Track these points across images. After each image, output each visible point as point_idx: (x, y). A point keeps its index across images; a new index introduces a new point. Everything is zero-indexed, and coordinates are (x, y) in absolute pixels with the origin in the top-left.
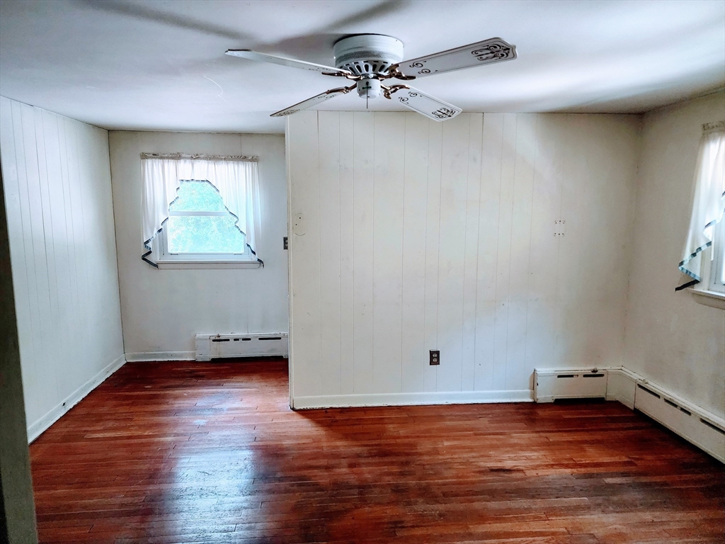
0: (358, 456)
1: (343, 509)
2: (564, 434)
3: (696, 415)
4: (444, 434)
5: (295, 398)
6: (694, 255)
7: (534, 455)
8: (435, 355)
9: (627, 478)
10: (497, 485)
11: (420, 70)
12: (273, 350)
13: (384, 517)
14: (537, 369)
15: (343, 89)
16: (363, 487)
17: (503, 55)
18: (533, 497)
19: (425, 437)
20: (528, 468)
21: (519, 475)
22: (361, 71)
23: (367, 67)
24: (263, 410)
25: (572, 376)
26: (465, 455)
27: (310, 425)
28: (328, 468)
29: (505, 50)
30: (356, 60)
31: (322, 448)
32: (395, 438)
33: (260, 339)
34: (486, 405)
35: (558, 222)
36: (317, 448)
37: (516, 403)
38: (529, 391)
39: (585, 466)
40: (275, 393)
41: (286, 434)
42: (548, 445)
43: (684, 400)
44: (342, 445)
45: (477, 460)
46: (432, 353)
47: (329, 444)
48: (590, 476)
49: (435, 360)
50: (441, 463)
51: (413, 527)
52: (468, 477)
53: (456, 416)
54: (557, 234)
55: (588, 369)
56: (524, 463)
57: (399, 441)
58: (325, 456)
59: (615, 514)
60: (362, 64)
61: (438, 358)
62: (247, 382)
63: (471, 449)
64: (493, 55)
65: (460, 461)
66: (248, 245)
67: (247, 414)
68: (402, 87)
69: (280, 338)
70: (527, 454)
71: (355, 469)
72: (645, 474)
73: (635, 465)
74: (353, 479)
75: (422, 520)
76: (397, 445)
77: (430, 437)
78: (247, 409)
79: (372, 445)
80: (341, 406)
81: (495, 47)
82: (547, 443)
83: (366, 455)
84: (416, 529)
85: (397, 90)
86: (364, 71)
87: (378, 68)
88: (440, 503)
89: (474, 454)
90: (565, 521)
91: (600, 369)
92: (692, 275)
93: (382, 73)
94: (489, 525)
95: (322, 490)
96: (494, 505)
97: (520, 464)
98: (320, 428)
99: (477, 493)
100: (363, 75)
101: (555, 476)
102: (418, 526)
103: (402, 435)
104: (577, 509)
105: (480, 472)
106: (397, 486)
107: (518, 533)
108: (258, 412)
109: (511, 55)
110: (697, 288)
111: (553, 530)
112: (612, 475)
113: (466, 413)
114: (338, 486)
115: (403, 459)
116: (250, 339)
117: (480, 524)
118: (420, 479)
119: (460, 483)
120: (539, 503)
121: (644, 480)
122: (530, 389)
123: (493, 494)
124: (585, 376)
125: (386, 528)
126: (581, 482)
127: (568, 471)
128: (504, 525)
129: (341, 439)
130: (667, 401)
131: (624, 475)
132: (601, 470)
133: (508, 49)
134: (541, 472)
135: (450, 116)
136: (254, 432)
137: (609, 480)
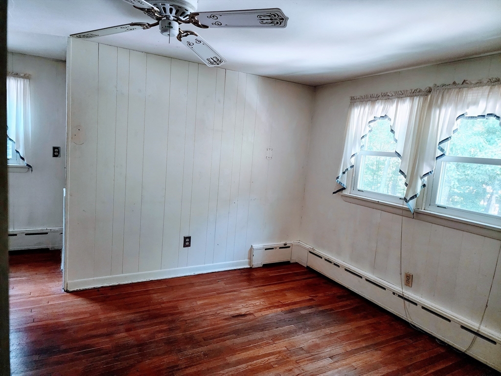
0: (133, 321)
1: (128, 365)
2: (272, 286)
3: (343, 266)
4: (196, 296)
5: (69, 282)
6: (344, 173)
7: (257, 302)
8: (188, 240)
9: (313, 309)
10: (239, 326)
11: (214, 21)
12: (40, 244)
13: (163, 365)
14: (253, 246)
15: (144, 25)
16: (141, 345)
17: (277, 23)
18: (262, 330)
19: (183, 300)
20: (256, 312)
21: (251, 317)
22: (165, 12)
23: (171, 10)
24: (37, 295)
25: (273, 248)
26: (214, 309)
27: (85, 302)
28: (108, 335)
29: (281, 19)
30: (163, 2)
31: (99, 320)
32: (160, 303)
33: (26, 234)
34: (220, 273)
35: (269, 149)
36: (96, 320)
37: (239, 269)
38: (248, 260)
39: (288, 305)
40: (46, 279)
41: (64, 312)
42: (265, 295)
43: (334, 258)
44: (117, 315)
45: (222, 311)
46: (185, 238)
47: (105, 316)
48: (291, 311)
49: (187, 244)
50: (198, 317)
51: (186, 368)
52: (218, 324)
53: (202, 282)
54: (268, 157)
55: (281, 244)
56: (253, 308)
57: (163, 305)
58: (103, 326)
59: (311, 333)
60: (168, 7)
61: (190, 242)
62: (15, 272)
63: (217, 304)
64: (270, 21)
65: (211, 314)
66: (17, 152)
67: (21, 300)
68: (192, 33)
69: (47, 233)
70: (253, 302)
71: (132, 332)
72: (320, 305)
73: (314, 300)
74: (131, 341)
75: (192, 361)
76: (162, 308)
77: (186, 299)
78: (21, 295)
79: (143, 312)
80: (111, 285)
81: (275, 16)
82: (263, 293)
83: (139, 320)
84: (189, 368)
85: (188, 35)
86: (168, 13)
87: (180, 13)
88: (202, 346)
89: (219, 307)
90: (285, 343)
91: (289, 243)
92: (342, 185)
93: (181, 18)
94: (238, 355)
95: (106, 353)
96: (239, 340)
97: (250, 309)
98: (95, 304)
99: (227, 334)
100: (166, 16)
101: (273, 314)
102: (190, 366)
103: (165, 301)
104: (289, 333)
105: (226, 319)
106: (168, 339)
107: (258, 356)
108: (32, 297)
109: (283, 24)
110: (345, 192)
111: (278, 350)
112: (304, 309)
113: (209, 280)
114: (121, 349)
115: (170, 318)
116: (16, 235)
117: (233, 355)
118: (185, 331)
119: (214, 329)
120: (267, 334)
121: (321, 309)
122: (248, 259)
123: (237, 333)
124: (280, 248)
125: (166, 373)
126: (288, 316)
127: (279, 309)
128: (248, 352)
129: (116, 310)
130: (326, 260)
131: (310, 307)
132: (297, 306)
133: (283, 19)
134: (264, 313)
135: (218, 64)
136: (31, 314)
137: (303, 312)
